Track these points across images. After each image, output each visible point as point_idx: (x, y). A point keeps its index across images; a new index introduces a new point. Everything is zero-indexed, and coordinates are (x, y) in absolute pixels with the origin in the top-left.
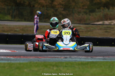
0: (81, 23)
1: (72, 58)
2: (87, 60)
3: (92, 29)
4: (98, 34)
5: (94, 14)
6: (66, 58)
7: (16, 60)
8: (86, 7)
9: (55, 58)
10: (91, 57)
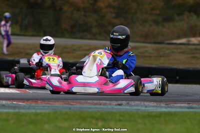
0: (148, 41)
1: (131, 106)
2: (159, 110)
3: (167, 52)
4: (179, 62)
5: (171, 24)
6: (119, 105)
7: (29, 108)
8: (158, 12)
9: (100, 104)
10: (166, 105)
